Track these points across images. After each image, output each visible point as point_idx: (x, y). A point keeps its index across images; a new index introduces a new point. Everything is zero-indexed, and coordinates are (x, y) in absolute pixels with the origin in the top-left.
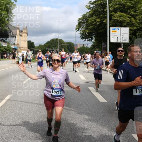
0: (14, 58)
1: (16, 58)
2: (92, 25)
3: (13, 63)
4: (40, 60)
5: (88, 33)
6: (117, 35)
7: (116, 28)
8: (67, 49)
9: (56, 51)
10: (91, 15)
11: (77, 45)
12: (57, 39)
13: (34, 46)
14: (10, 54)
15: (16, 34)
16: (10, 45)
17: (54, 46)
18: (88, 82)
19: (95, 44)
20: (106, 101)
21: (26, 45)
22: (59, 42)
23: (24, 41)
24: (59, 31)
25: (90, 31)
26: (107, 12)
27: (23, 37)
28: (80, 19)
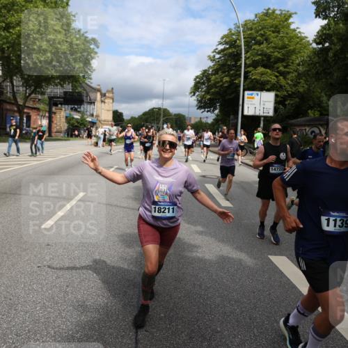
0: (89, 136)
1: (93, 138)
2: (216, 87)
3: (88, 145)
4: (128, 142)
5: (210, 99)
6: (254, 104)
7: (255, 92)
8: (174, 125)
9: (158, 127)
10: (216, 72)
11: (190, 118)
12: (159, 109)
13: (123, 119)
14: (85, 131)
15: (96, 100)
16: (85, 116)
17: (154, 120)
18: (204, 176)
19: (219, 118)
20: (232, 206)
21: (110, 117)
22: (162, 113)
23: (108, 110)
24: (163, 96)
25: (212, 97)
26: (241, 67)
27: (106, 104)
28: (197, 77)
